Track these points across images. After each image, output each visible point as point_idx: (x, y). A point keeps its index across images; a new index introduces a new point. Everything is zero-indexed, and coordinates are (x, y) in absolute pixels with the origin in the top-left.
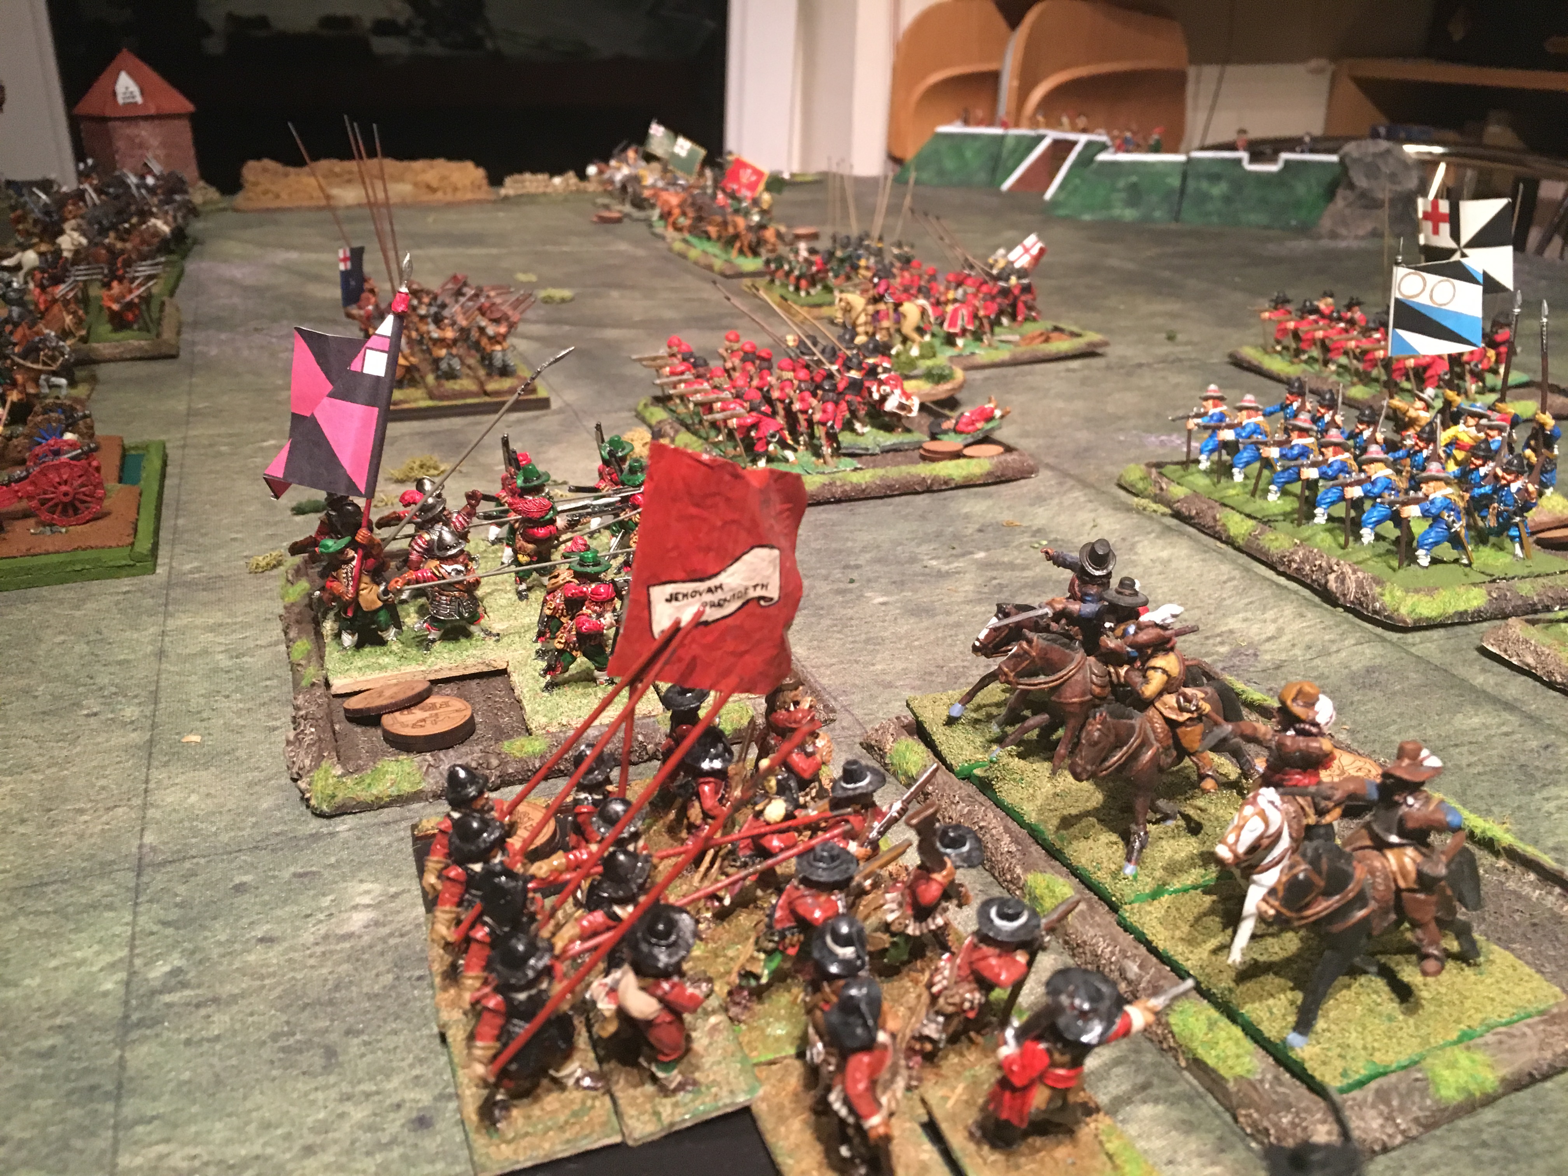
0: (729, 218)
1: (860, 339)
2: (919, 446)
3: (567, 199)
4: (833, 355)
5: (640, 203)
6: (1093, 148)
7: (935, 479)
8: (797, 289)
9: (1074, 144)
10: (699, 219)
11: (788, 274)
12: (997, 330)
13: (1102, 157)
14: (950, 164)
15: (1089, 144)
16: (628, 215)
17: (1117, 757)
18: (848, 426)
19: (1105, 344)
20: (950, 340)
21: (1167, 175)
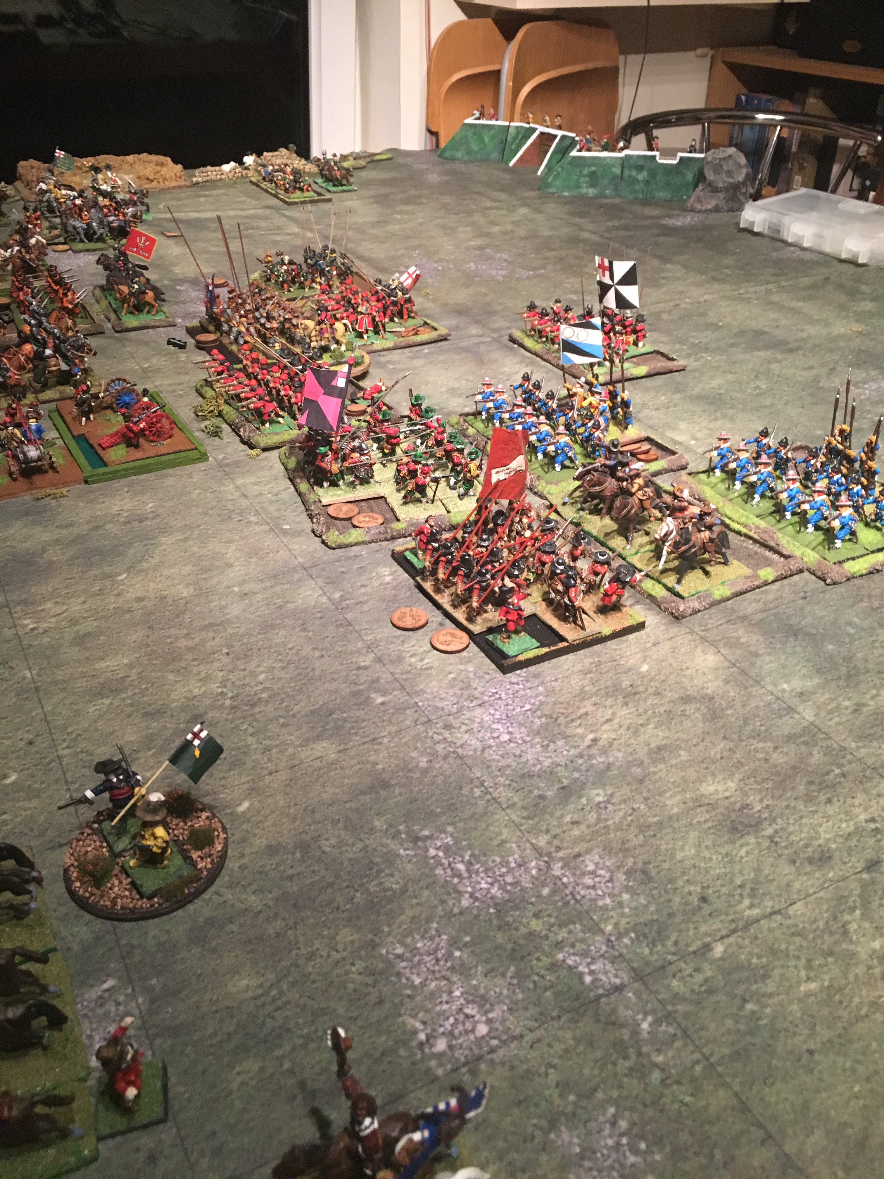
6: (568, 143)
9: (553, 137)
14: (475, 146)
15: (564, 138)
17: (624, 512)
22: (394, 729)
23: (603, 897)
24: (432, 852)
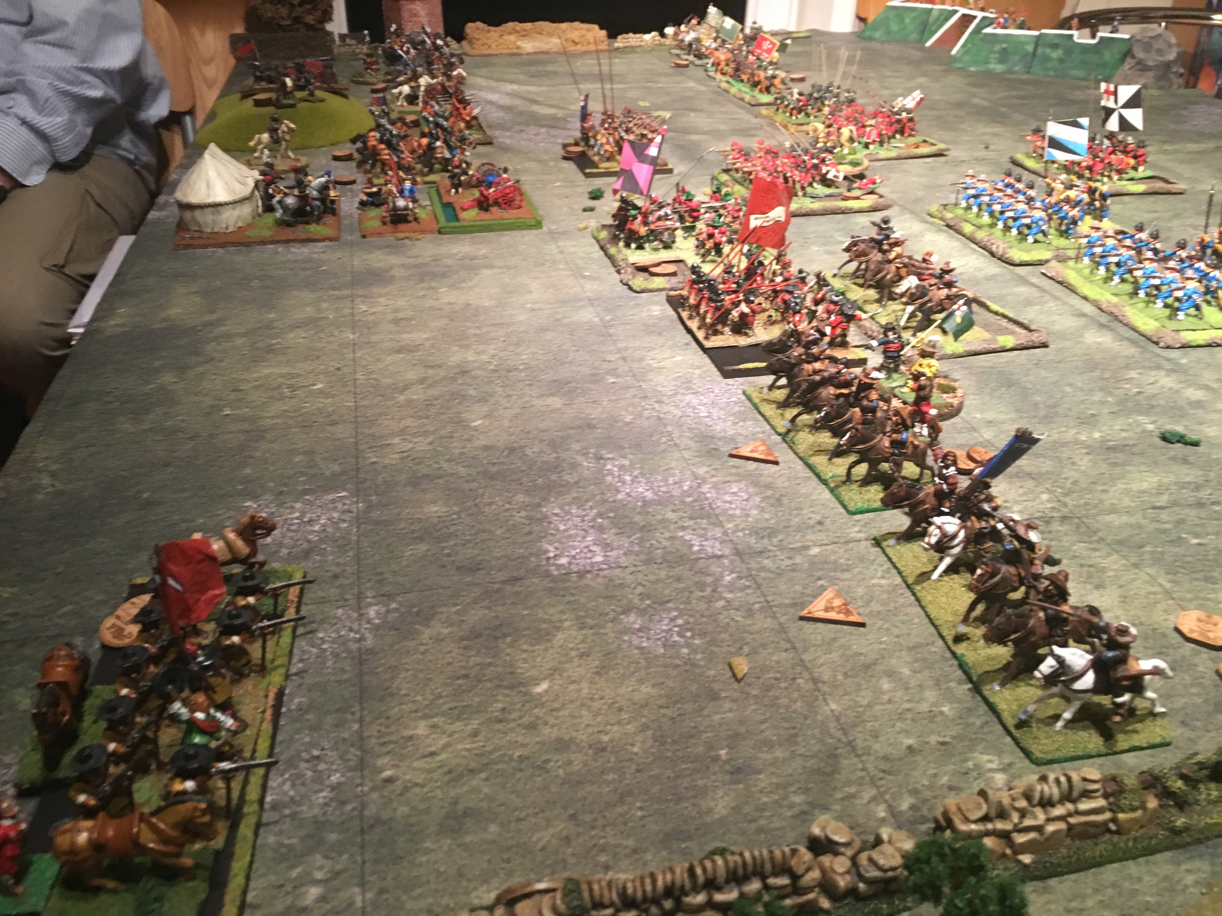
0: (756, 72)
1: (820, 145)
2: (840, 194)
3: (653, 49)
4: (806, 152)
5: (699, 56)
6: (986, 22)
7: (846, 208)
8: (791, 115)
9: (975, 17)
10: (737, 70)
11: (787, 106)
12: (892, 141)
13: (988, 30)
14: (894, 27)
15: (984, 18)
16: (692, 62)
17: (879, 276)
18: (811, 185)
19: (948, 150)
20: (866, 146)
21: (1027, 43)
22: (614, 398)
23: (735, 509)
24: (609, 467)
